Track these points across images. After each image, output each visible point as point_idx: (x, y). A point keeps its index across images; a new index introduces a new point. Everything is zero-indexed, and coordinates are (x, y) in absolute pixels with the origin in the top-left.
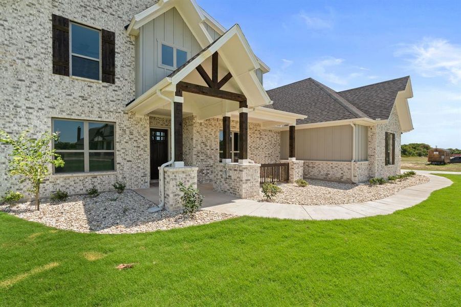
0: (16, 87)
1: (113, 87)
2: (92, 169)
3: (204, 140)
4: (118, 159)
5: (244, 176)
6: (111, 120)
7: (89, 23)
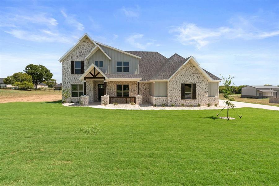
0: (65, 78)
3: (110, 88)
7: (78, 60)
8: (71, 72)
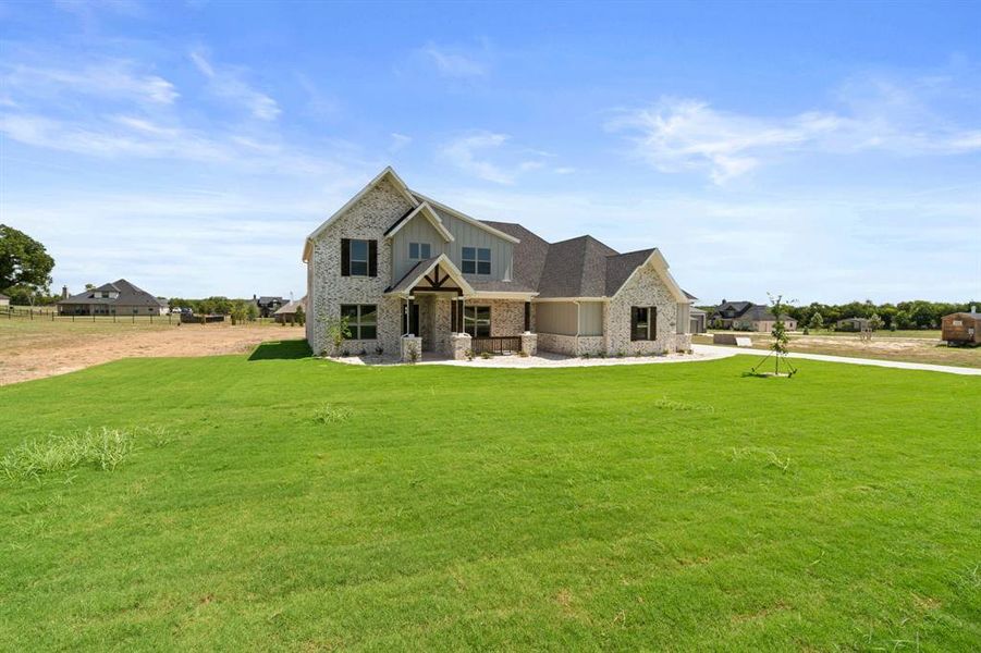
1: (376, 279)
2: (362, 338)
4: (379, 331)
5: (457, 345)
6: (374, 302)
7: (361, 238)
8: (340, 269)
